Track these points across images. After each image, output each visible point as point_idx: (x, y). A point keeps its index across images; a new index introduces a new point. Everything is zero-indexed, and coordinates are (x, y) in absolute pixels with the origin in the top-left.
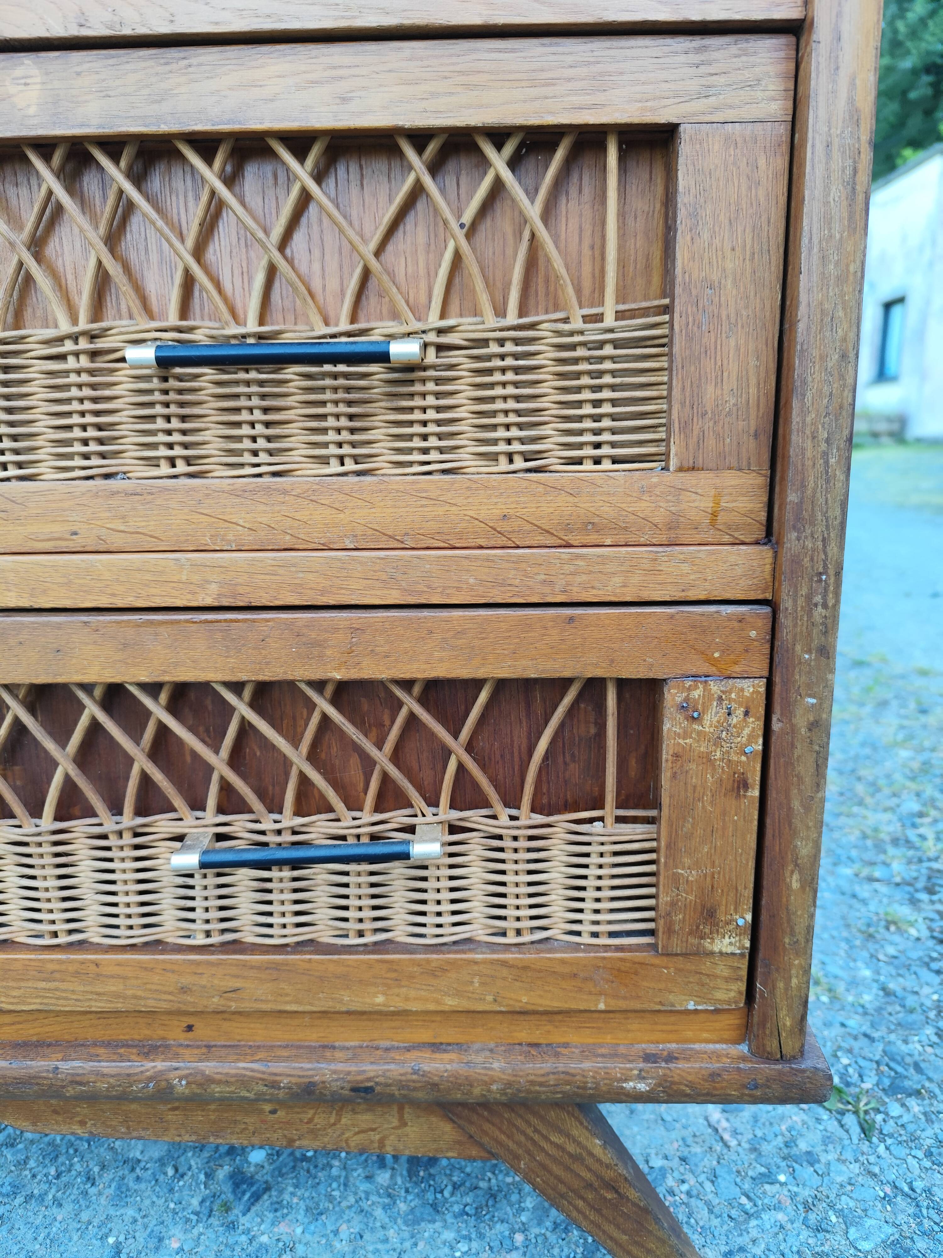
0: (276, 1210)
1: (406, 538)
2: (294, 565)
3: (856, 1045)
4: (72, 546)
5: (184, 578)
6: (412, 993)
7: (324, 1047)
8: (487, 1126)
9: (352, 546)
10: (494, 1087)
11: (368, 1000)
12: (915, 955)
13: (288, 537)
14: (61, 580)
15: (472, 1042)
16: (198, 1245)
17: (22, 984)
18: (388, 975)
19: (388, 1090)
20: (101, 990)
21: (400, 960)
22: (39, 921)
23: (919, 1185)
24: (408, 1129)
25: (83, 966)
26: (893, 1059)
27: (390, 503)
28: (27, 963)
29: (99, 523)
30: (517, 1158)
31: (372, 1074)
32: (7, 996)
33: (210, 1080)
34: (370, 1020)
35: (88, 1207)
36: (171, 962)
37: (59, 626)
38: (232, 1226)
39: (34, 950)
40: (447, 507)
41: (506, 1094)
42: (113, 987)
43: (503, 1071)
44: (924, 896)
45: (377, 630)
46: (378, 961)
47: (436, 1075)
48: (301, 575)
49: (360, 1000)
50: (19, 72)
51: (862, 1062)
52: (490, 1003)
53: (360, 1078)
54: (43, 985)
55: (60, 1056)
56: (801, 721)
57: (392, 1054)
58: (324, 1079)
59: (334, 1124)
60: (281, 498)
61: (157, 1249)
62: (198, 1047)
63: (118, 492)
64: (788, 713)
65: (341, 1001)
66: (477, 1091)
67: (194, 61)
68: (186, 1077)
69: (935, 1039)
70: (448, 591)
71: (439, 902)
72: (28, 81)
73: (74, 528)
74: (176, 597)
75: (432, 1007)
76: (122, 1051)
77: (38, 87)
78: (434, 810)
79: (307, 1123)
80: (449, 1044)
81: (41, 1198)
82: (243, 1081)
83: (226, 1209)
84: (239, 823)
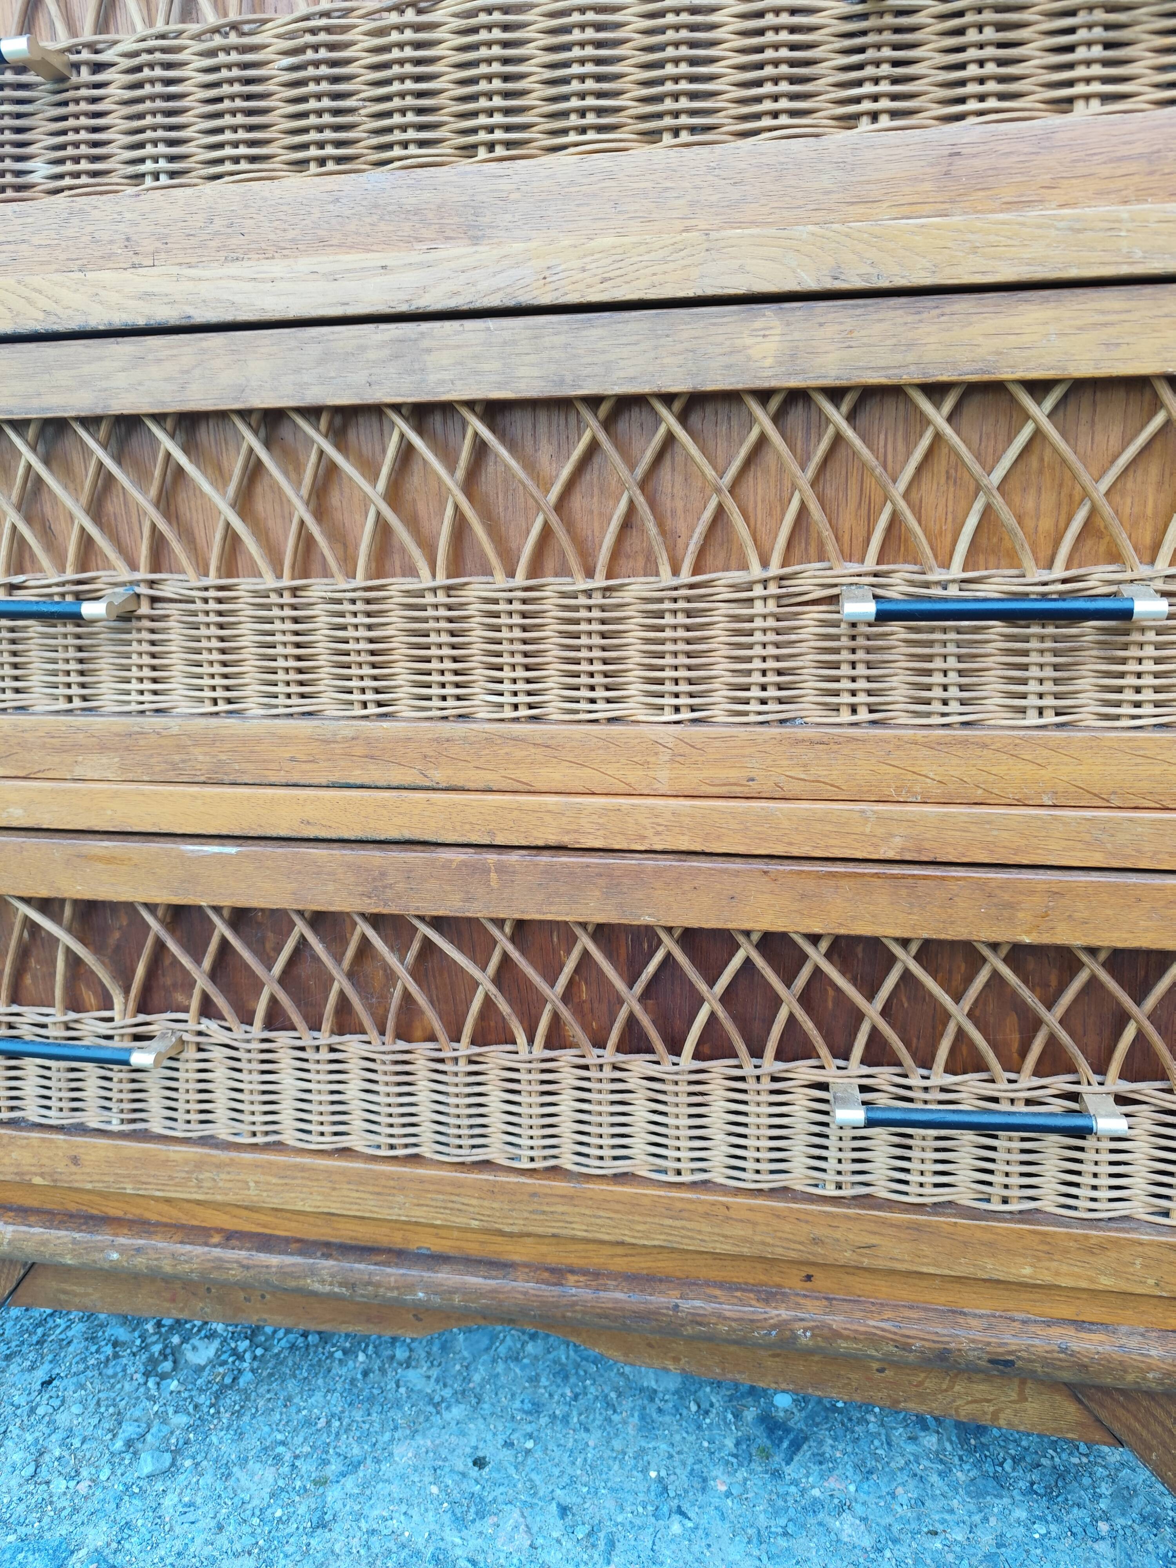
0: (821, 1463)
1: (1112, 797)
2: (988, 823)
4: (746, 791)
5: (868, 830)
6: (1064, 1268)
7: (954, 1312)
8: (1120, 1412)
9: (1050, 803)
10: (1150, 1376)
11: (1013, 1271)
13: (980, 791)
14: (737, 827)
15: (1118, 1324)
16: (746, 1491)
17: (649, 1220)
18: (1040, 1248)
19: (1030, 1366)
20: (729, 1233)
21: (1055, 1233)
22: (665, 1157)
24: (1027, 1405)
25: (714, 1208)
27: (1101, 760)
28: (656, 1199)
29: (779, 770)
30: (1151, 1449)
31: (1014, 1348)
32: (631, 1229)
33: (837, 1335)
34: (1007, 1290)
35: (617, 1435)
36: (806, 1212)
37: (737, 873)
38: (777, 1474)
39: (660, 1186)
40: (1166, 766)
41: (1163, 1384)
42: (739, 1231)
43: (1162, 1360)
45: (1078, 895)
46: (1029, 1231)
47: (1086, 1357)
48: (995, 833)
49: (1005, 1269)
50: (759, 323)
52: (1151, 1287)
53: (1000, 1350)
54: (670, 1222)
55: (677, 1293)
57: (1032, 1328)
58: (960, 1346)
59: (946, 1391)
60: (978, 752)
61: (704, 1490)
62: (817, 1298)
63: (803, 741)
65: (983, 1269)
66: (1130, 1378)
67: (947, 310)
68: (811, 1329)
70: (1160, 856)
71: (1095, 1175)
72: (767, 333)
73: (751, 775)
74: (856, 849)
75: (1084, 1284)
76: (738, 1294)
77: (777, 338)
78: (1099, 1078)
79: (916, 1386)
80: (1092, 1323)
81: (566, 1419)
82: (872, 1339)
83: (766, 1454)
84: (884, 1075)
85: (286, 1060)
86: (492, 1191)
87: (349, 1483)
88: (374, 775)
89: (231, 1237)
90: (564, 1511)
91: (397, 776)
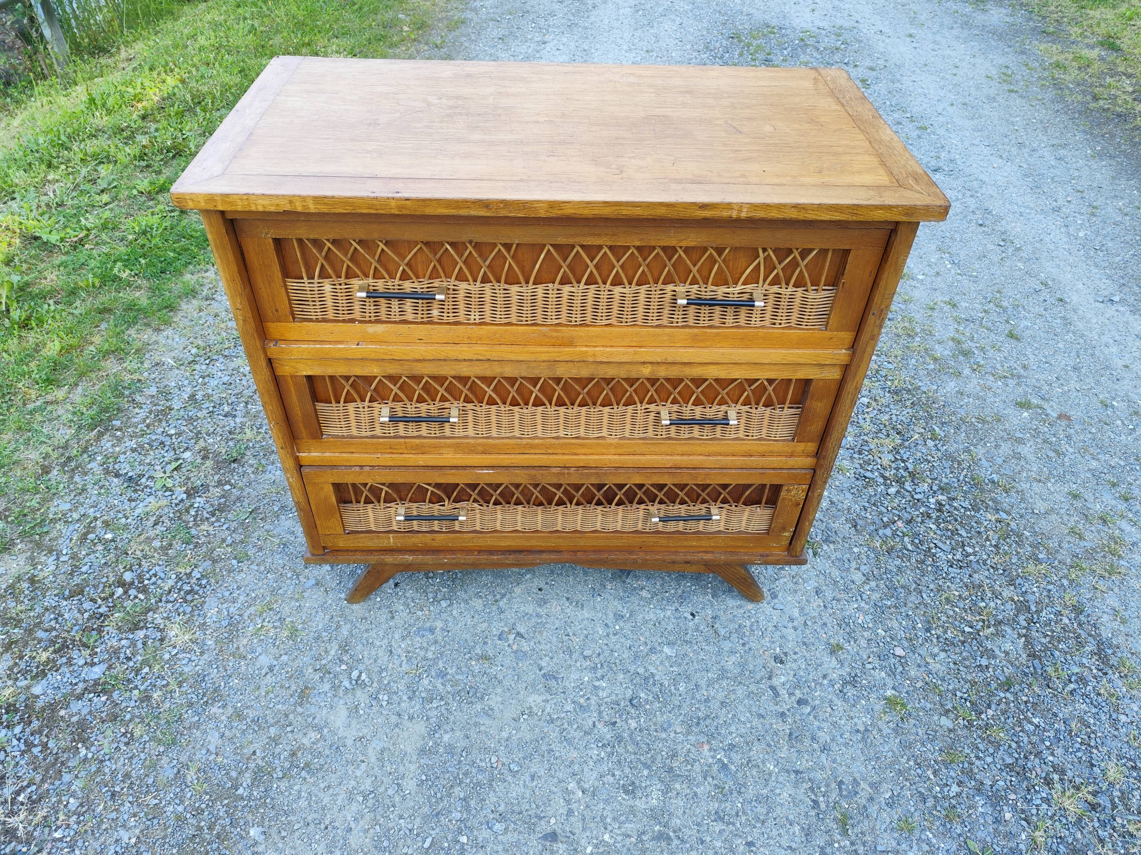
0: (636, 577)
5: (663, 461)
7: (676, 552)
8: (715, 568)
10: (720, 561)
12: (845, 485)
15: (715, 552)
16: (616, 587)
20: (621, 541)
22: (605, 526)
24: (692, 567)
25: (617, 537)
27: (720, 447)
31: (690, 560)
32: (595, 542)
33: (648, 560)
35: (577, 577)
37: (631, 473)
38: (624, 582)
39: (604, 533)
41: (724, 563)
42: (624, 540)
43: (723, 558)
44: (856, 456)
47: (706, 559)
48: (693, 461)
50: (645, 366)
52: (723, 545)
53: (686, 559)
56: (816, 495)
57: (695, 554)
58: (678, 559)
61: (605, 588)
62: (643, 553)
64: (813, 492)
66: (717, 563)
68: (642, 560)
69: (845, 522)
70: (731, 465)
71: (712, 525)
74: (660, 466)
76: (623, 553)
78: (714, 504)
80: (710, 553)
81: (561, 574)
82: (656, 560)
83: (620, 577)
84: (663, 506)
85: (499, 512)
86: (559, 537)
87: (505, 600)
88: (532, 451)
89: (479, 552)
90: (568, 599)
91: (538, 451)
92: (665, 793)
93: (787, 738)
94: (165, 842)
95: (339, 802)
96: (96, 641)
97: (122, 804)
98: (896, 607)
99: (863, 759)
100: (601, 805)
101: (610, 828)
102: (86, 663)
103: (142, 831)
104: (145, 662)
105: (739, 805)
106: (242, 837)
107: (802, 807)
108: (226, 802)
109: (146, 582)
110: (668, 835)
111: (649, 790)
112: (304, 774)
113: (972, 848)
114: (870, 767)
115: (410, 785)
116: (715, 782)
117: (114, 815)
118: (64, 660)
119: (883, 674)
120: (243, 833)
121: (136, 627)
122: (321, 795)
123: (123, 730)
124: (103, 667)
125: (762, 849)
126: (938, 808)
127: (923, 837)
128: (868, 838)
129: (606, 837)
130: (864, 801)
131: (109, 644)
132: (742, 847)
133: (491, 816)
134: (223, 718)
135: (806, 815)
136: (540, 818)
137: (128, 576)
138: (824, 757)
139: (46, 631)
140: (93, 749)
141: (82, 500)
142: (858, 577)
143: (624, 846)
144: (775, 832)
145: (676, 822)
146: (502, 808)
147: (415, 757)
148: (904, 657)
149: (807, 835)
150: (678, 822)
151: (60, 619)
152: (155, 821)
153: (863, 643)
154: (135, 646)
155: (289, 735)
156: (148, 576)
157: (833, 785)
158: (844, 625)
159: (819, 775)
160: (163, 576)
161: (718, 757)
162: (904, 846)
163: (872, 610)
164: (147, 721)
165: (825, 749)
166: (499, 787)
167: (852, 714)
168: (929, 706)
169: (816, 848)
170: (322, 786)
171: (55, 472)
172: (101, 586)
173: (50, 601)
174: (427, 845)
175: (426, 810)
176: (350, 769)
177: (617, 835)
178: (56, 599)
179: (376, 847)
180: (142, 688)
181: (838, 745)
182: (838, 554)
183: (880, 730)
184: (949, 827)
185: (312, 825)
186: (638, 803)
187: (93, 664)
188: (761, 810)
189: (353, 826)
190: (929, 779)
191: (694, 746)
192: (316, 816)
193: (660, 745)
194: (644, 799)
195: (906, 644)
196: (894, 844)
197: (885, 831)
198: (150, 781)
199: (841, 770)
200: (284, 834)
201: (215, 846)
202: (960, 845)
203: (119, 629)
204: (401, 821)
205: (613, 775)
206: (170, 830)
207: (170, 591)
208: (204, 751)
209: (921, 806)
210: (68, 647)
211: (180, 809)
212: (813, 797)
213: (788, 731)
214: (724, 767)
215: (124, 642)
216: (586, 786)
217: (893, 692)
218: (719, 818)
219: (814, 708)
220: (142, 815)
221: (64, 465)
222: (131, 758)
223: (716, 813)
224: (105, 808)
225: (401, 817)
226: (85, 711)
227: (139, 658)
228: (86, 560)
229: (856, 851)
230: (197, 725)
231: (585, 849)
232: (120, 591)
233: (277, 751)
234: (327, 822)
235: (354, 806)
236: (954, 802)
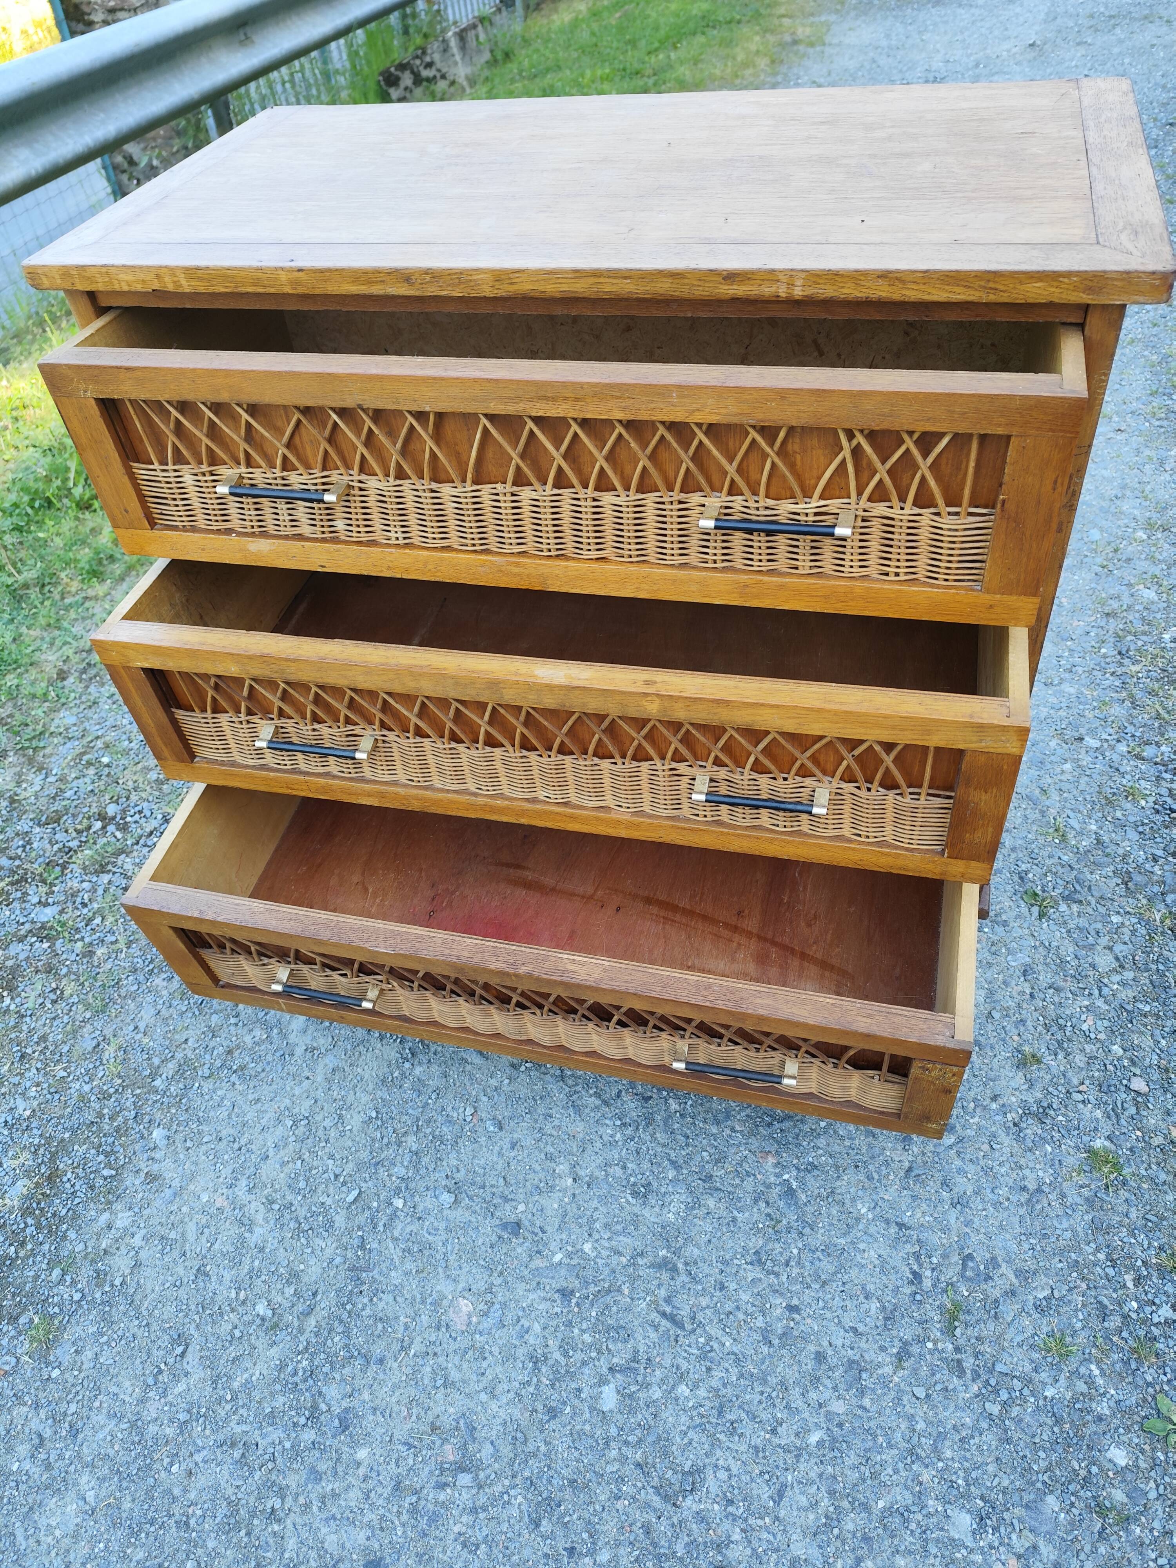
3: (1061, 870)
12: (1132, 819)
23: (1054, 944)
26: (1078, 882)
51: (1059, 881)
69: (1111, 874)
92: (689, 1208)
93: (902, 1174)
94: (59, 1123)
95: (264, 1122)
96: (57, 878)
97: (29, 1069)
98: (1158, 1017)
99: (1018, 1230)
100: (595, 1203)
101: (596, 1236)
102: (40, 902)
103: (39, 1104)
104: (100, 912)
105: (795, 1251)
106: (142, 1137)
107: (893, 1277)
108: (138, 1091)
109: (129, 819)
110: (675, 1265)
111: (667, 1199)
112: (234, 1078)
113: (1164, 1410)
114: (1026, 1246)
115: (354, 1121)
116: (769, 1210)
117: (16, 1080)
118: (19, 894)
119: (1099, 1114)
120: (146, 1133)
121: (102, 869)
122: (246, 1108)
123: (54, 985)
124: (56, 909)
125: (809, 1321)
126: (1125, 1334)
127: (1082, 1370)
128: (986, 1348)
129: (587, 1247)
130: (997, 1293)
131: (69, 885)
132: (779, 1311)
133: (444, 1183)
134: (165, 993)
135: (896, 1290)
136: (507, 1200)
137: (112, 810)
138: (953, 1214)
139: (11, 858)
140: (18, 1000)
141: (90, 715)
142: (1104, 961)
143: (608, 1265)
144: (837, 1302)
145: (692, 1251)
146: (459, 1176)
147: (371, 1087)
148: (1146, 1095)
149: (886, 1319)
150: (696, 1252)
151: (28, 847)
152: (57, 1096)
153: (1080, 1060)
154: (95, 891)
155: (232, 1028)
156: (132, 812)
157: (955, 1258)
158: (1055, 1028)
159: (935, 1238)
160: (148, 814)
161: (786, 1177)
162: (1043, 1375)
163: (1113, 1013)
164: (82, 980)
165: (959, 1202)
166: (467, 1150)
167: (1023, 1162)
168: (1163, 1176)
169: (896, 1341)
170: (251, 1097)
171: (71, 679)
172: (81, 816)
173: (24, 825)
174: (350, 1198)
175: (364, 1155)
176: (290, 1083)
177: (604, 1248)
178: (31, 824)
179: (289, 1186)
180: (87, 940)
181: (983, 1201)
182: (1083, 922)
183: (1063, 1196)
184: (1134, 1366)
185: (225, 1142)
186: (646, 1212)
187: (47, 904)
188: (827, 1266)
189: (271, 1153)
190: (1125, 1286)
191: (754, 1153)
192: (232, 1131)
193: (705, 1142)
194: (657, 1209)
195: (1156, 1076)
196: (1028, 1368)
197: (1020, 1345)
198: (65, 1049)
199: (974, 1238)
200: (189, 1144)
201: (110, 1140)
202: (1144, 1400)
203: (84, 869)
204: (331, 1162)
205: (624, 1167)
206: (69, 1110)
207: (151, 833)
208: (131, 1028)
209: (1094, 1323)
210: (26, 881)
211: (87, 1088)
212: (915, 1267)
213: (907, 1164)
214: (790, 1192)
215: (86, 885)
216: (582, 1173)
217: (1107, 1143)
218: (758, 1260)
219: (961, 1140)
220: (45, 1086)
221: (84, 671)
222: (54, 1018)
223: (757, 1253)
224: (10, 1071)
225: (331, 1157)
226: (22, 956)
227: (96, 906)
228: (75, 784)
229: (959, 1362)
230: (133, 996)
231: (553, 1255)
232: (98, 825)
233: (212, 1044)
234: (243, 1142)
235: (280, 1131)
236: (1156, 1331)
